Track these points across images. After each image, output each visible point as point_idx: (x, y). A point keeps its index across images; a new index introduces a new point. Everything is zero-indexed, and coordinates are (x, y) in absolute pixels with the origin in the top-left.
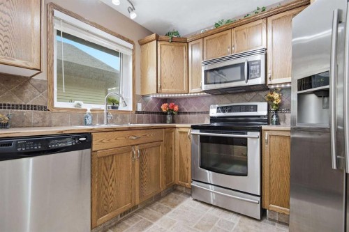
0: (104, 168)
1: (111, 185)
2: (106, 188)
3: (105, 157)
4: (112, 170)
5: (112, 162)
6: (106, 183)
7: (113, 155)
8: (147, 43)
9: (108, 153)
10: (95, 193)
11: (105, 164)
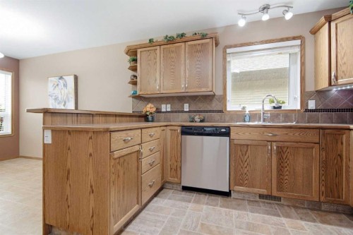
0: (239, 153)
1: (246, 167)
2: (242, 167)
3: (241, 145)
4: (247, 156)
5: (247, 150)
6: (242, 164)
7: (247, 145)
8: (319, 29)
9: (243, 142)
10: (233, 168)
11: (241, 150)
